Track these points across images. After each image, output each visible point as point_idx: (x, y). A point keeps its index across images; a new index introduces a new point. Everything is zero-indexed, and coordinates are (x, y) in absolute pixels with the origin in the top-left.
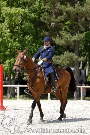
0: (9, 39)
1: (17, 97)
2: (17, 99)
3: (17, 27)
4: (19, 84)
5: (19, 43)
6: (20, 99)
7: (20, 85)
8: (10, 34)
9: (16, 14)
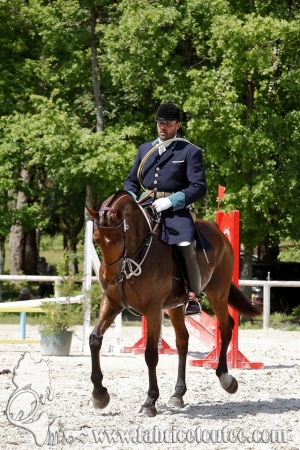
0: (234, 122)
1: (262, 321)
2: (261, 327)
3: (263, 84)
4: (269, 277)
5: (267, 137)
6: (271, 329)
7: (273, 279)
8: (237, 108)
9: (258, 37)
